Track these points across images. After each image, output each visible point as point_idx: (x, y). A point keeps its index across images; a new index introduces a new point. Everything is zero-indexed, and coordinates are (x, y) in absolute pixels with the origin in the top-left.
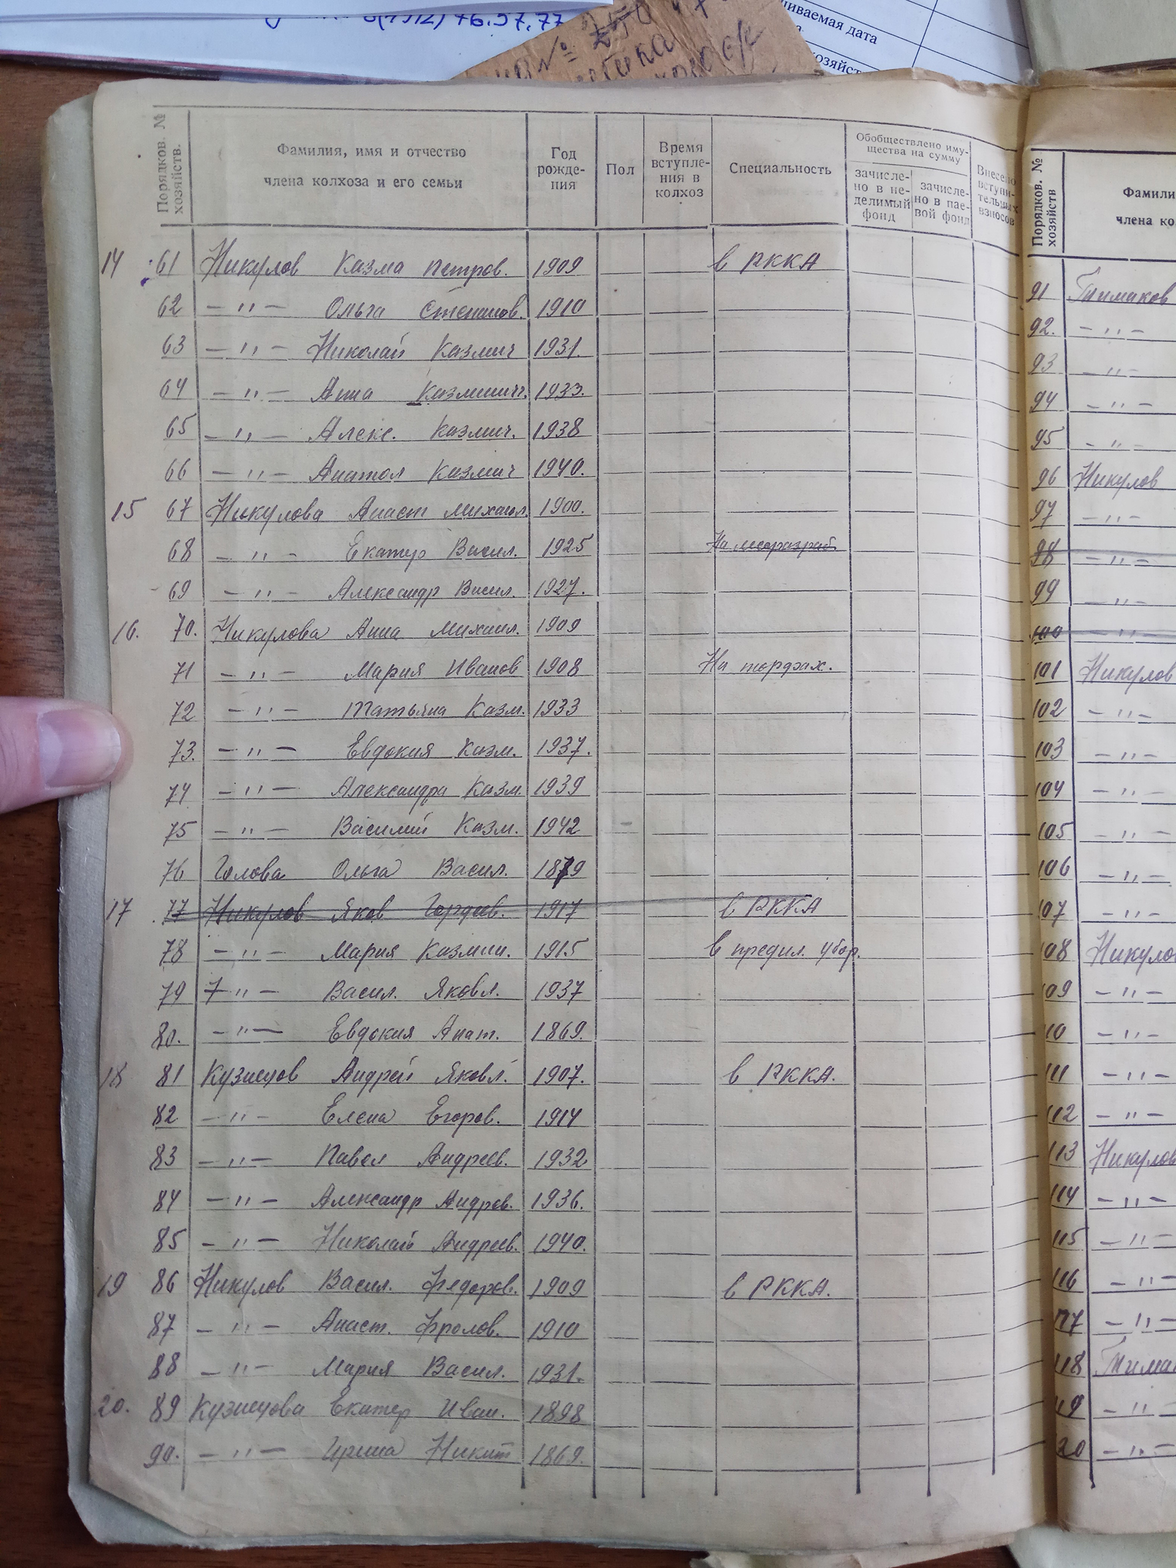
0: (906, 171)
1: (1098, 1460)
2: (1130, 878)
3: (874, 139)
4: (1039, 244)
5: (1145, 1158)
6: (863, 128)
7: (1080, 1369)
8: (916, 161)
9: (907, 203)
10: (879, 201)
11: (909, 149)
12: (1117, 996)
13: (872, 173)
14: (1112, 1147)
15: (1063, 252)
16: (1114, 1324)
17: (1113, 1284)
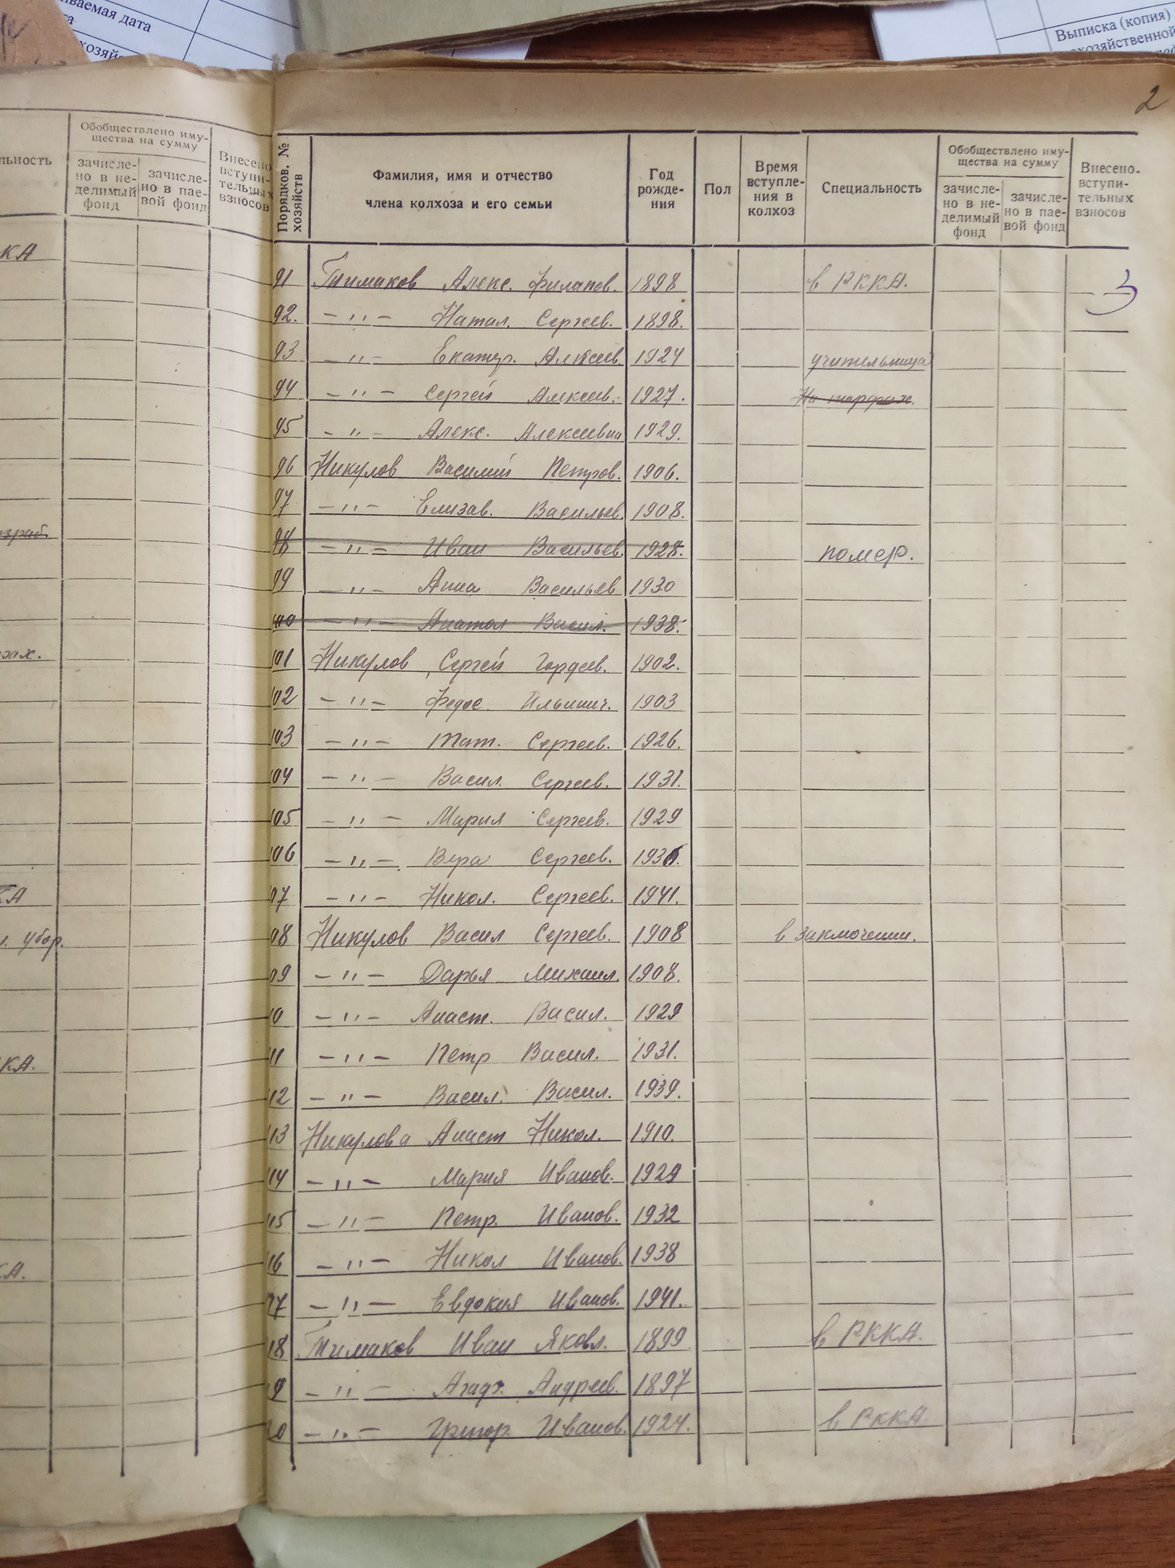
0: (133, 159)
1: (299, 1443)
2: (357, 863)
3: (99, 128)
4: (283, 230)
5: (359, 1140)
6: (88, 118)
7: (283, 1352)
8: (146, 148)
9: (132, 191)
10: (103, 190)
11: (137, 137)
12: (337, 979)
13: (96, 163)
14: (324, 1130)
15: (310, 237)
16: (319, 1308)
17: (319, 1267)
